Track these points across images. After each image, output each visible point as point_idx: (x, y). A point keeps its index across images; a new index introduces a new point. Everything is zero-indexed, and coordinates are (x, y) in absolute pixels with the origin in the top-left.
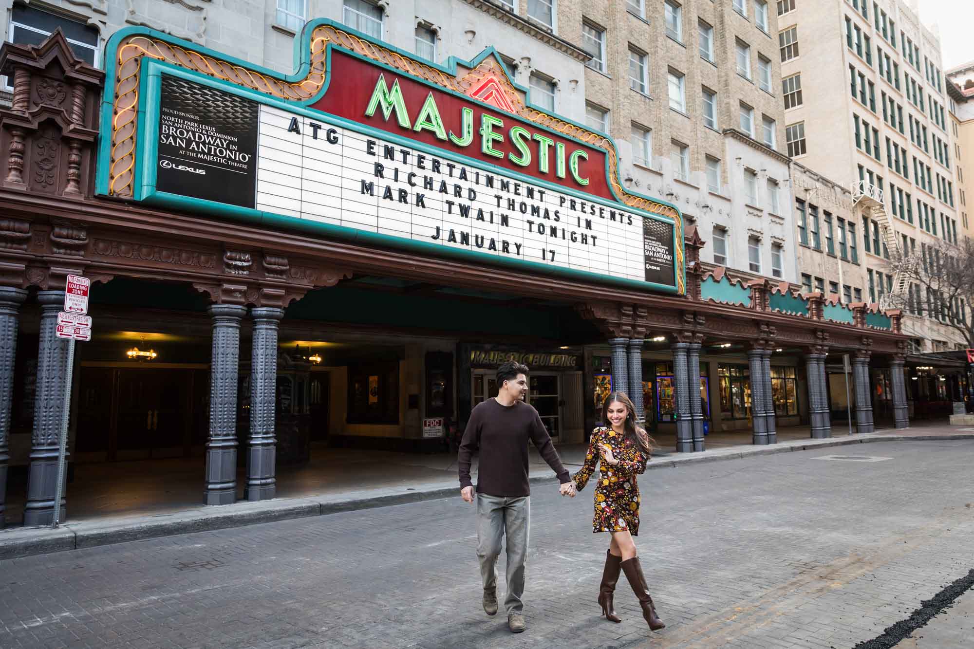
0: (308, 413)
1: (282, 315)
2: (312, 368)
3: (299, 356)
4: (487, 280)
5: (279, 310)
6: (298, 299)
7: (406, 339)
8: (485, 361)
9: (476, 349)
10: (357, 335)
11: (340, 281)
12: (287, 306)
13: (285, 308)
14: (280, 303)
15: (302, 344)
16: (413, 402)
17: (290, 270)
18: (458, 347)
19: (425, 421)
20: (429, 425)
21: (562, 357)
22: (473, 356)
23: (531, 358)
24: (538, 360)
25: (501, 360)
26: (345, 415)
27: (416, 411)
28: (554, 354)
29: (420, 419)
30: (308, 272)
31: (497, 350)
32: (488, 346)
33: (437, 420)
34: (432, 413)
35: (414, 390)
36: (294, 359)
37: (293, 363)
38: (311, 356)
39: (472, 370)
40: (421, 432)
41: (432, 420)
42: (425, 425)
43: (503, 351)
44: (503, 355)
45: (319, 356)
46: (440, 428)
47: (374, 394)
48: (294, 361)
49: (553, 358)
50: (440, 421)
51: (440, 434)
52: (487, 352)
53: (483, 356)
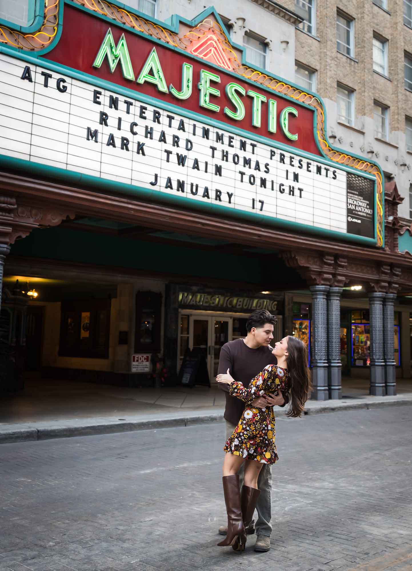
0: (24, 344)
1: (9, 251)
2: (30, 303)
3: (18, 290)
4: (199, 226)
5: (6, 246)
6: (24, 236)
7: (119, 278)
8: (191, 303)
9: (183, 291)
10: (73, 273)
11: (63, 221)
12: (13, 243)
13: (11, 245)
14: (7, 240)
15: (21, 279)
16: (123, 339)
17: (17, 209)
18: (168, 288)
19: (134, 357)
20: (137, 361)
21: (264, 302)
22: (180, 297)
23: (235, 301)
24: (241, 303)
25: (206, 302)
26: (57, 348)
27: (125, 347)
28: (256, 298)
29: (129, 354)
30: (34, 212)
31: (204, 293)
32: (195, 288)
33: (145, 356)
34: (140, 349)
35: (124, 327)
36: (14, 293)
37: (13, 296)
38: (29, 291)
39: (180, 310)
40: (128, 365)
41: (140, 356)
42: (134, 361)
43: (209, 293)
44: (209, 297)
45: (36, 291)
46: (148, 363)
47: (86, 329)
48: (13, 294)
49: (255, 301)
50: (148, 357)
51: (147, 370)
52: (194, 294)
53: (190, 297)
